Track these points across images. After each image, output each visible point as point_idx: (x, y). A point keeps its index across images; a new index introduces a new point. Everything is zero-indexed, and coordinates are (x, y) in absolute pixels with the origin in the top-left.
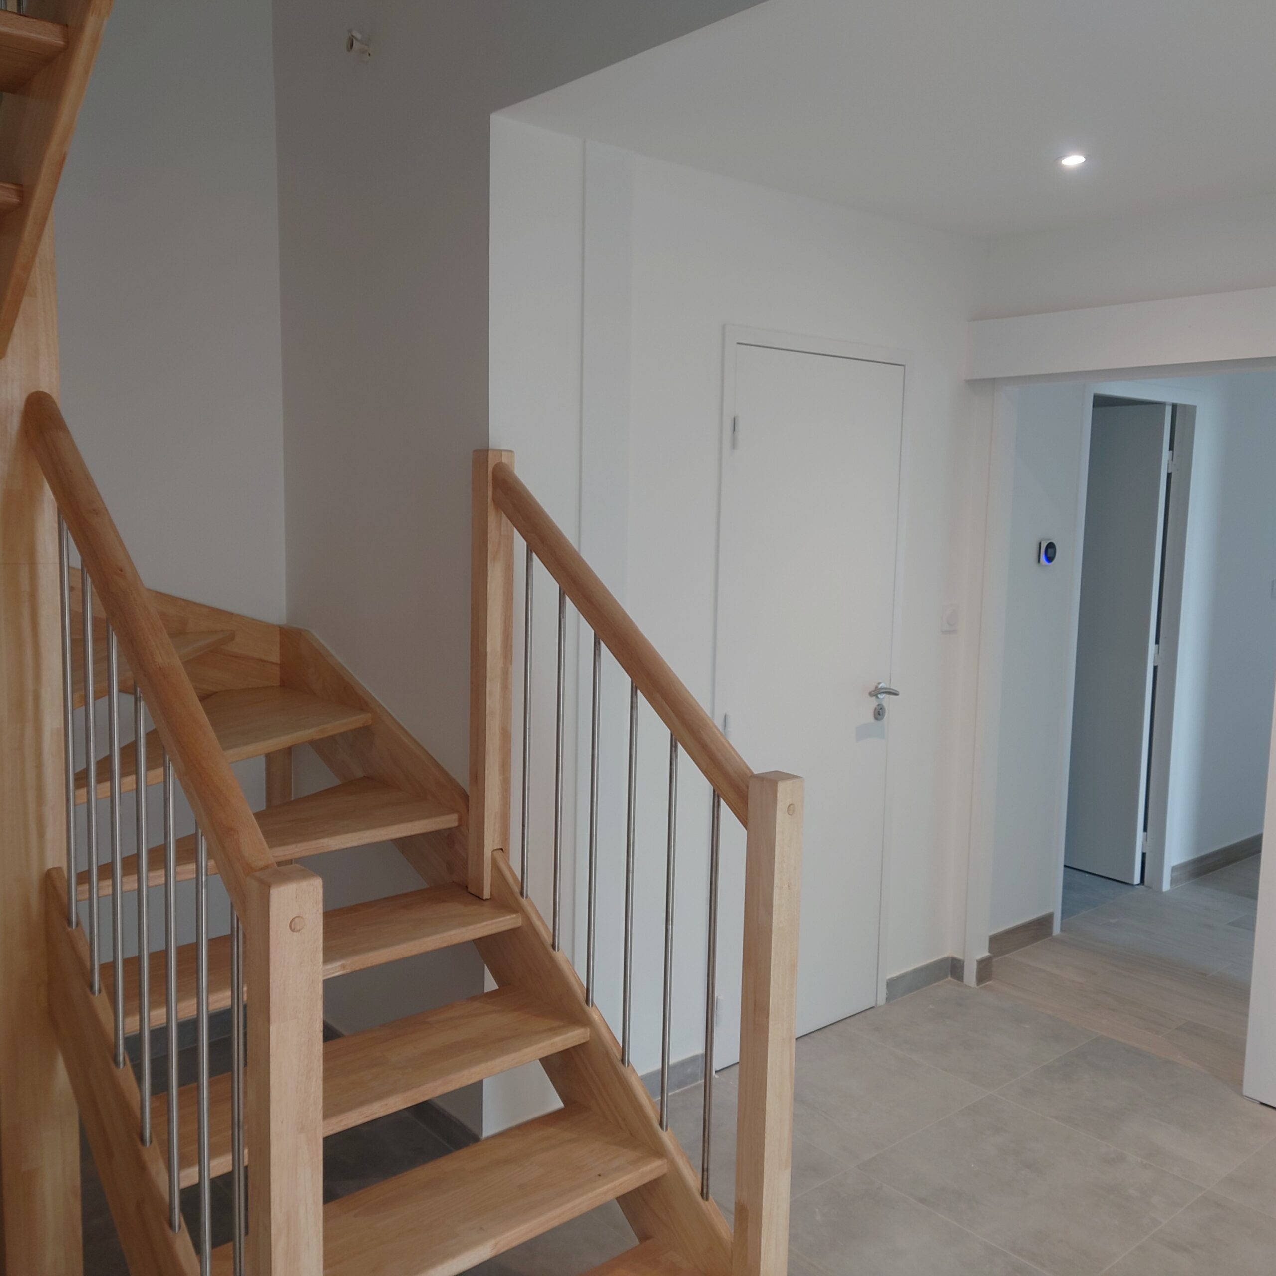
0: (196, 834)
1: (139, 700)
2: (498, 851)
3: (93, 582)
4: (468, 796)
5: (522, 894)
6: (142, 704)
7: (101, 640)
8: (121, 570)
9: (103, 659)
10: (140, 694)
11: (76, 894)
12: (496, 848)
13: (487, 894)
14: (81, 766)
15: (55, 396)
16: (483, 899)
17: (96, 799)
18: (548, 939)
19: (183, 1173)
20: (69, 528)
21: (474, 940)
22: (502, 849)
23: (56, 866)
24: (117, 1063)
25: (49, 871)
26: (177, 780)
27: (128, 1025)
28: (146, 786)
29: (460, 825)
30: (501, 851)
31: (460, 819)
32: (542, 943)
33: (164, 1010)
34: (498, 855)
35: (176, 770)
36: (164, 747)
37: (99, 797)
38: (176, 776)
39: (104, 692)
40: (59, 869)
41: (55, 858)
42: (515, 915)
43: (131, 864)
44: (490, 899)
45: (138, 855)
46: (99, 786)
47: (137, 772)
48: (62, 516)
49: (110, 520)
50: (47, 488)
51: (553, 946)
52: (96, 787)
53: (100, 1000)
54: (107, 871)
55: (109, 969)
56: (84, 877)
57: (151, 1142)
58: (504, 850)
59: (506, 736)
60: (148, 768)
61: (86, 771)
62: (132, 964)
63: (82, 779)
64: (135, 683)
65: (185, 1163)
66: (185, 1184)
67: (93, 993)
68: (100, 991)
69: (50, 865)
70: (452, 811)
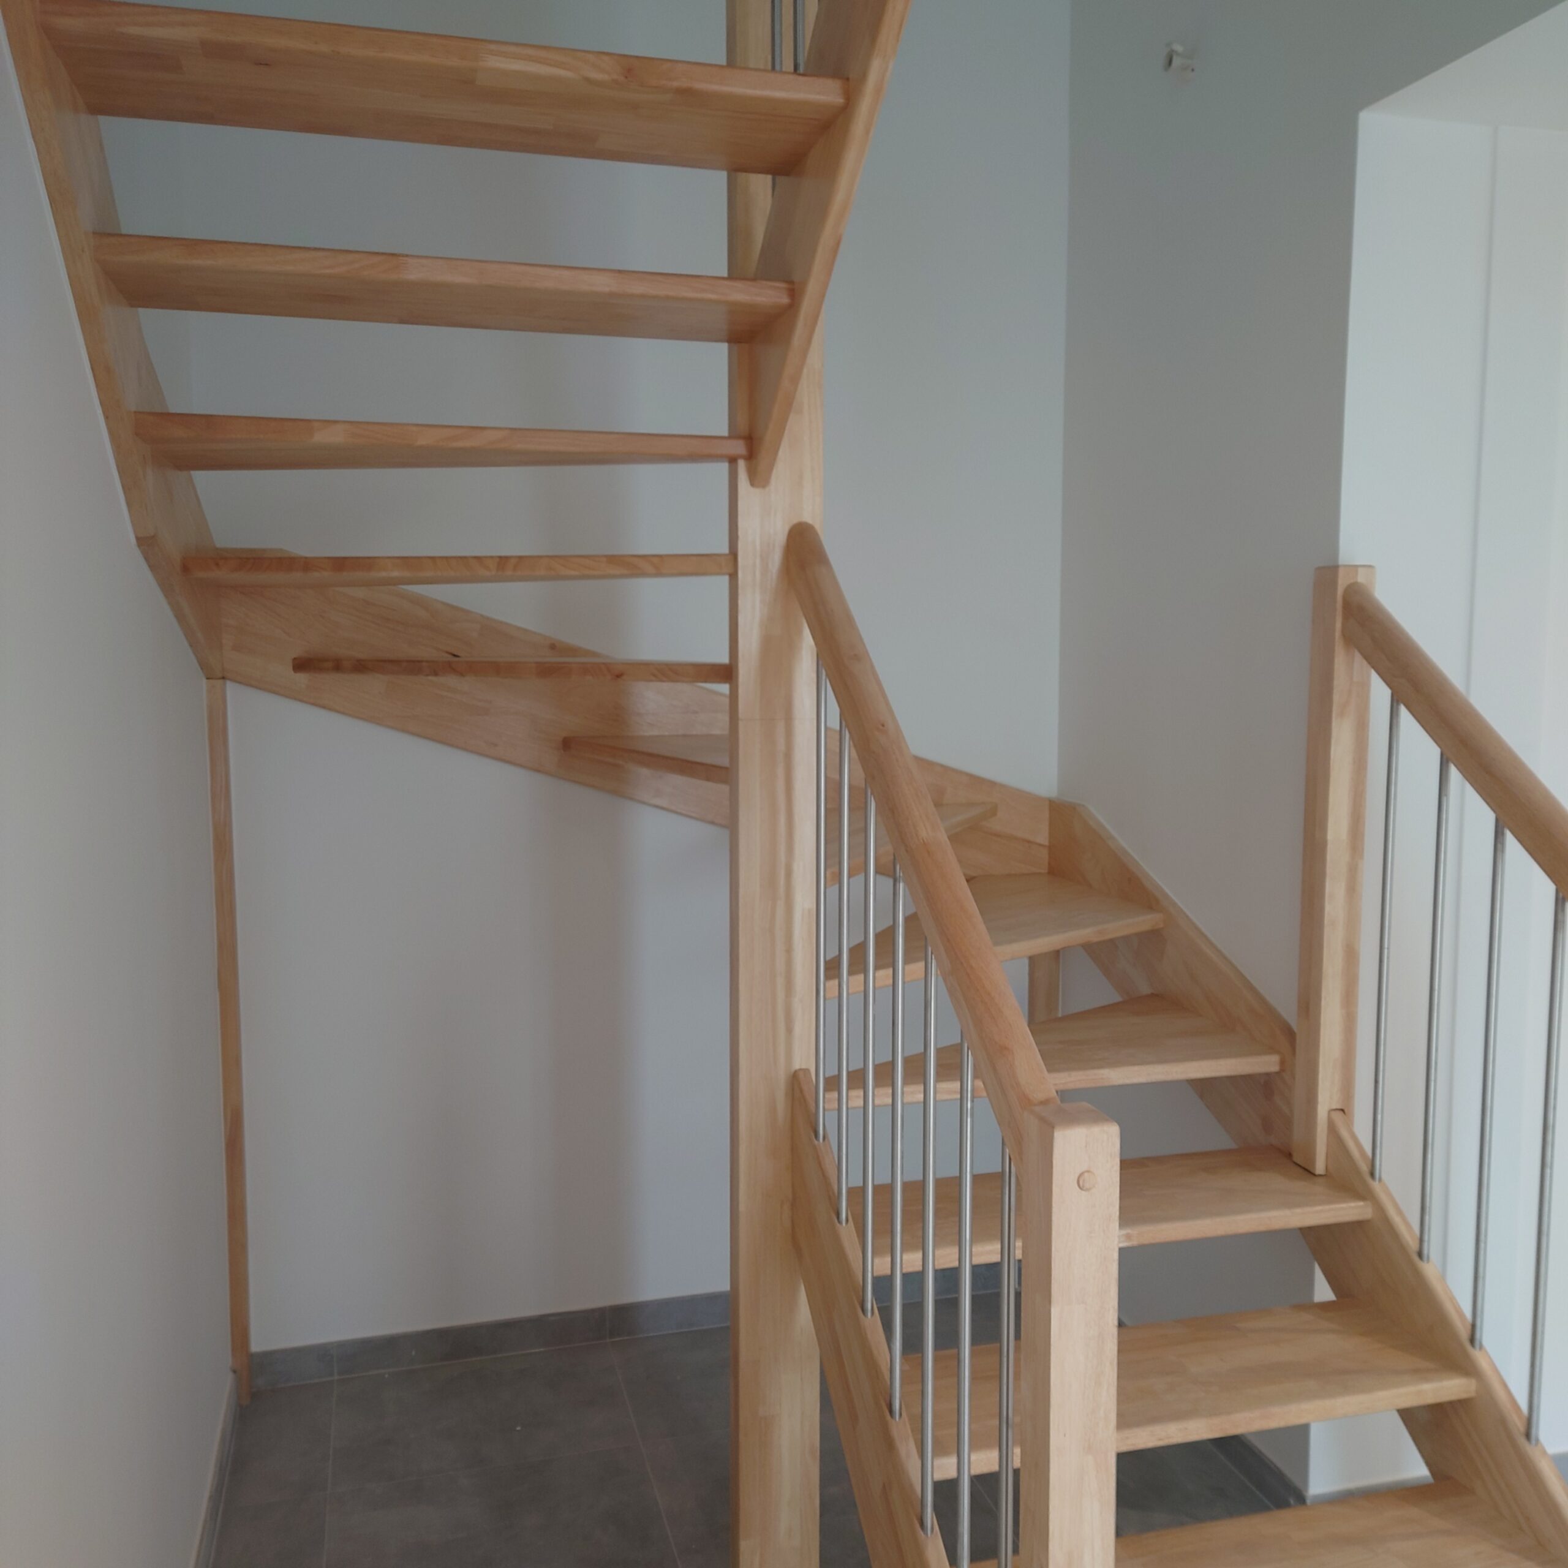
0: (961, 1045)
1: (898, 881)
2: (1338, 1112)
3: (851, 737)
4: (1295, 1033)
5: (1372, 1174)
6: (901, 885)
7: (859, 808)
8: (883, 726)
9: (860, 831)
10: (900, 873)
11: (824, 1102)
12: (1334, 1107)
13: (1320, 1167)
14: (833, 953)
15: (817, 527)
16: (1314, 1175)
17: (848, 994)
18: (1412, 1244)
19: (937, 1462)
20: (827, 675)
21: (1301, 1229)
22: (1342, 1110)
23: (803, 1067)
24: (864, 1310)
25: (796, 1071)
26: (940, 979)
27: (879, 1265)
28: (904, 983)
29: (1282, 1070)
30: (1341, 1112)
31: (1282, 1063)
32: (1403, 1248)
33: (919, 1255)
34: (1337, 1117)
35: (938, 965)
36: (926, 938)
37: (850, 991)
38: (939, 972)
39: (859, 868)
40: (806, 1071)
41: (802, 1058)
42: (1361, 1203)
43: (885, 1073)
44: (1325, 1175)
45: (893, 1064)
46: (852, 978)
47: (894, 965)
48: (820, 662)
49: (872, 667)
50: (807, 633)
51: (1420, 1254)
52: (848, 980)
53: (847, 1231)
54: (857, 1079)
55: (857, 1194)
56: (833, 1083)
57: (901, 1415)
58: (1346, 1111)
59: (1351, 956)
60: (906, 962)
61: (838, 959)
62: (884, 1192)
63: (833, 968)
64: (895, 859)
65: (940, 1450)
66: (939, 1476)
67: (840, 1222)
68: (847, 1220)
69: (797, 1065)
70: (1271, 1050)
